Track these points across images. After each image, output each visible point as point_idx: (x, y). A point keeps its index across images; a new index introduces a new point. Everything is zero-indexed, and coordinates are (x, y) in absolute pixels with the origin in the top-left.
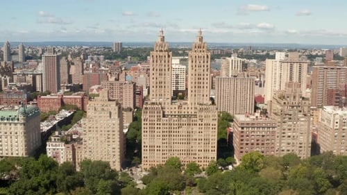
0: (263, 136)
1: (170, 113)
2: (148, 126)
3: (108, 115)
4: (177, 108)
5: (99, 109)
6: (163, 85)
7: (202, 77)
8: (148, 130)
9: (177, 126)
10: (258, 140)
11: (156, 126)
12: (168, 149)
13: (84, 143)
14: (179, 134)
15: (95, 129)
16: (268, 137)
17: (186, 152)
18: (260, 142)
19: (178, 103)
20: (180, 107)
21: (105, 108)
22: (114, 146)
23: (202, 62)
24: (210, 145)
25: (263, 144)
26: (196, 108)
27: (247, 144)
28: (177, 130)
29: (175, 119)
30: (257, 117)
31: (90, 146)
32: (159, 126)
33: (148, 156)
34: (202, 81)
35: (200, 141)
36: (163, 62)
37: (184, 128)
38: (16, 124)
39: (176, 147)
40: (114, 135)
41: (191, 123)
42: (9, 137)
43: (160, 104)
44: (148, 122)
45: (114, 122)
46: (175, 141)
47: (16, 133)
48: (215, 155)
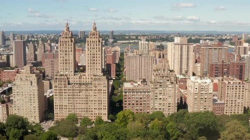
0: (141, 98)
1: (73, 82)
2: (58, 91)
3: (30, 83)
4: (78, 78)
5: (24, 79)
6: (68, 62)
7: (95, 56)
8: (58, 94)
9: (78, 91)
10: (137, 102)
11: (63, 91)
12: (72, 107)
13: (14, 103)
14: (80, 97)
16: (145, 99)
17: (85, 110)
18: (139, 103)
19: (79, 74)
20: (80, 78)
21: (28, 78)
22: (34, 105)
23: (95, 45)
24: (103, 105)
25: (141, 104)
26: (91, 78)
27: (129, 104)
28: (79, 94)
29: (77, 86)
30: (139, 85)
31: (18, 105)
32: (65, 91)
33: (58, 112)
34: (95, 59)
35: (95, 102)
36: (67, 45)
37: (83, 94)
39: (78, 106)
40: (34, 97)
41: (88, 89)
43: (66, 75)
44: (58, 89)
45: (34, 88)
46: (77, 102)
48: (106, 112)
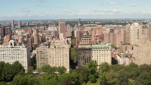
3: (147, 45)
5: (143, 43)
21: (146, 42)
22: (149, 58)
38: (107, 50)
42: (104, 56)
47: (107, 54)
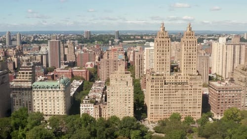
0: (233, 97)
1: (169, 82)
2: (154, 91)
3: (126, 83)
4: (174, 77)
5: (119, 79)
6: (164, 61)
7: (192, 56)
8: (154, 94)
9: (174, 91)
10: (229, 100)
11: (160, 91)
12: (168, 107)
13: (108, 104)
14: (176, 96)
15: (116, 94)
16: (236, 98)
17: (180, 109)
18: (231, 101)
19: (175, 74)
20: (176, 77)
21: (123, 79)
22: (129, 106)
23: (192, 45)
24: (197, 104)
25: (233, 102)
26: (187, 78)
27: (222, 102)
28: (175, 94)
29: (173, 86)
30: (226, 83)
31: (112, 106)
32: (161, 91)
33: (154, 112)
34: (191, 59)
35: (190, 101)
36: (164, 45)
37: (180, 92)
38: (58, 91)
39: (173, 105)
40: (130, 98)
41: (184, 88)
42: (52, 101)
43: (162, 75)
44: (154, 88)
45: (130, 88)
46: (173, 101)
47: (58, 98)
48: (200, 110)
